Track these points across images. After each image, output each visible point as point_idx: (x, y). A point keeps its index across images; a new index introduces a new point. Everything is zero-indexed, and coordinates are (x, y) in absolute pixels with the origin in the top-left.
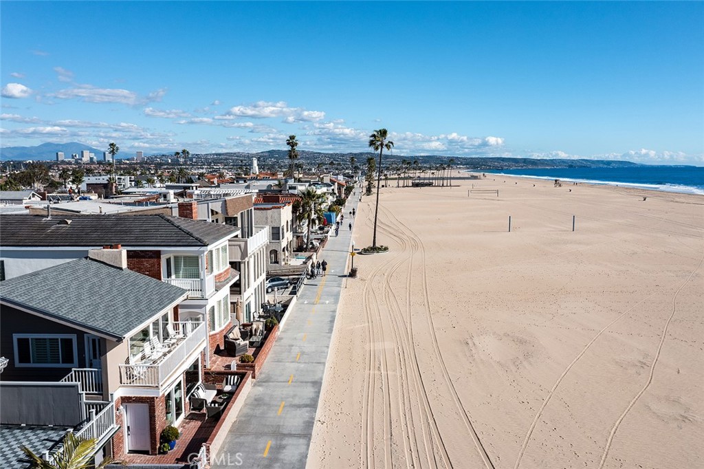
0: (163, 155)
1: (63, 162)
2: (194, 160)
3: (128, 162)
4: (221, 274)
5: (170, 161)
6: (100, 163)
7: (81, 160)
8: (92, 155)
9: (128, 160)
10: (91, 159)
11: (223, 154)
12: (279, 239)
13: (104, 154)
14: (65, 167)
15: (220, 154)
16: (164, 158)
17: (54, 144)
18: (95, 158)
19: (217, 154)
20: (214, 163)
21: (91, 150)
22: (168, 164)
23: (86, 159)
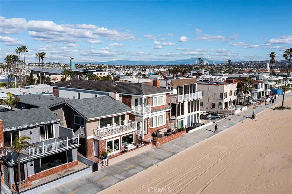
0: (236, 62)
1: (197, 65)
2: (249, 64)
3: (221, 65)
4: (157, 107)
5: (238, 65)
6: (210, 65)
7: (203, 64)
8: (208, 62)
9: (221, 64)
10: (207, 64)
11: (263, 61)
12: (223, 98)
13: (212, 62)
14: (197, 67)
15: (262, 61)
16: (236, 63)
17: (195, 58)
18: (208, 63)
19: (260, 61)
20: (258, 65)
21: (207, 60)
22: (237, 66)
23: (205, 64)
